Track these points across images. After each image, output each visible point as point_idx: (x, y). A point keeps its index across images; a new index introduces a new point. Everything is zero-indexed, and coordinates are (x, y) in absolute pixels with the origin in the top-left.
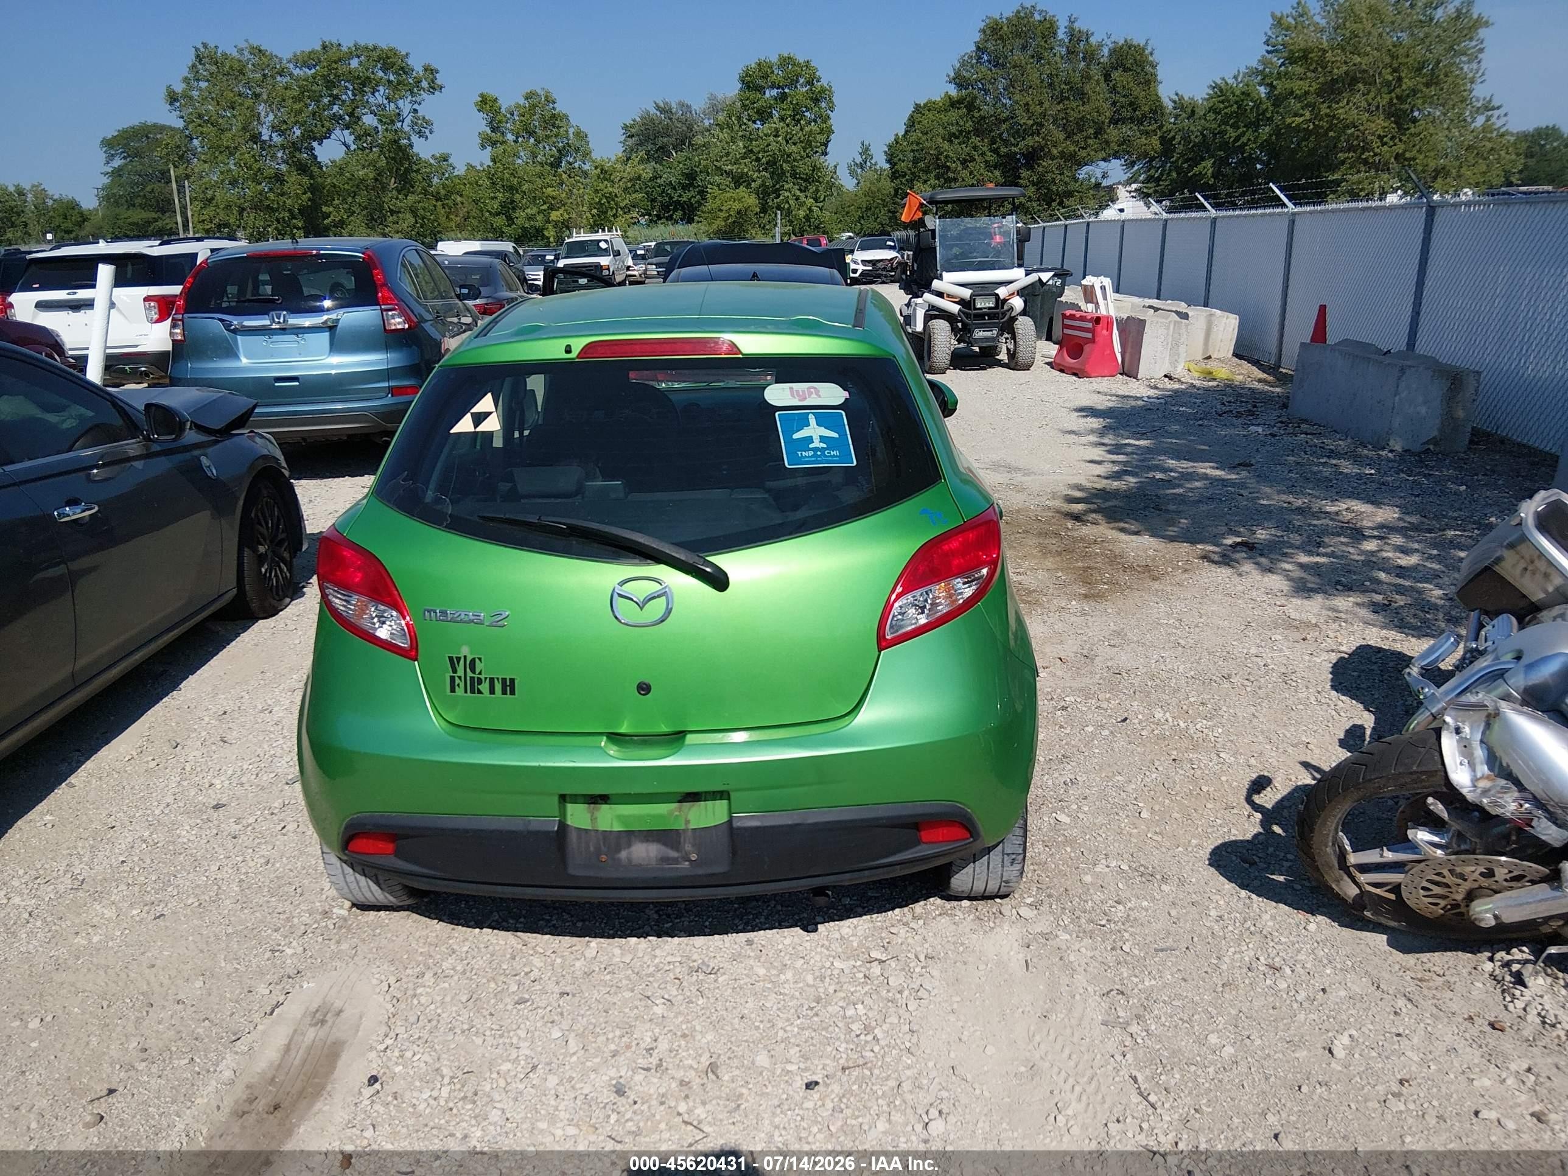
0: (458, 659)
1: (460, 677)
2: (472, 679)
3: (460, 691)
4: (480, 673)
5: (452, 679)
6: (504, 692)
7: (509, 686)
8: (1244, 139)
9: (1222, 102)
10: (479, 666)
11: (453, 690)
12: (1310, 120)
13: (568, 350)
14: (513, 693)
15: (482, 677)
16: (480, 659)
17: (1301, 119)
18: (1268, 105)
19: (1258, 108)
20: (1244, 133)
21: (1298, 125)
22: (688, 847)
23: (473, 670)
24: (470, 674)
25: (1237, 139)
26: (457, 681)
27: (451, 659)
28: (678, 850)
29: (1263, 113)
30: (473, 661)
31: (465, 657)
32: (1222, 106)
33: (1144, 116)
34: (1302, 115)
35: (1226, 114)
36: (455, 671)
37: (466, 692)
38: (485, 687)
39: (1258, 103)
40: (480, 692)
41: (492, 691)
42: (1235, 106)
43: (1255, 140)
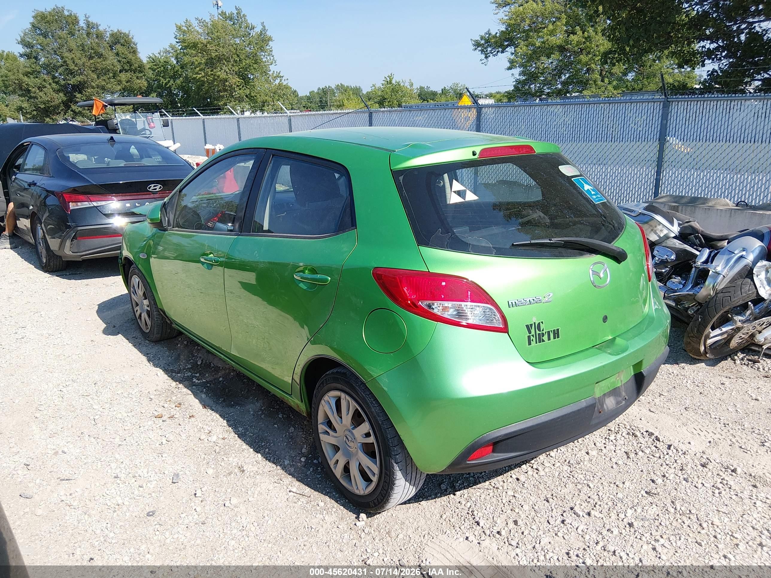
0: (532, 324)
1: (533, 336)
2: (539, 334)
3: (533, 343)
4: (543, 330)
5: (529, 337)
6: (554, 338)
7: (556, 333)
8: (170, 84)
9: (155, 65)
10: (542, 327)
11: (530, 344)
12: (204, 76)
13: (474, 154)
14: (558, 337)
15: (544, 332)
16: (542, 322)
17: (201, 76)
18: (178, 68)
19: (174, 69)
20: (169, 81)
21: (199, 78)
22: (624, 394)
23: (539, 330)
24: (538, 332)
25: (166, 84)
26: (532, 338)
27: (527, 326)
28: (620, 396)
29: (176, 72)
30: (539, 324)
31: (535, 323)
32: (156, 67)
33: (136, 69)
34: (200, 74)
35: (158, 71)
36: (530, 332)
37: (536, 343)
38: (545, 338)
39: (173, 67)
40: (543, 341)
41: (549, 339)
42: (162, 68)
43: (174, 85)
